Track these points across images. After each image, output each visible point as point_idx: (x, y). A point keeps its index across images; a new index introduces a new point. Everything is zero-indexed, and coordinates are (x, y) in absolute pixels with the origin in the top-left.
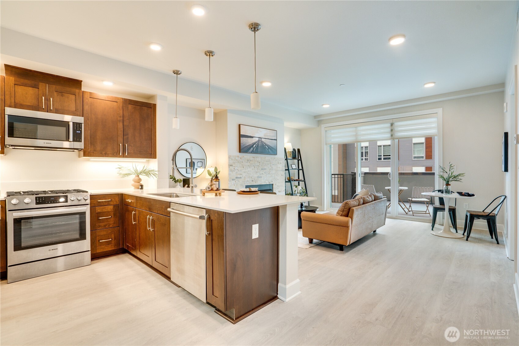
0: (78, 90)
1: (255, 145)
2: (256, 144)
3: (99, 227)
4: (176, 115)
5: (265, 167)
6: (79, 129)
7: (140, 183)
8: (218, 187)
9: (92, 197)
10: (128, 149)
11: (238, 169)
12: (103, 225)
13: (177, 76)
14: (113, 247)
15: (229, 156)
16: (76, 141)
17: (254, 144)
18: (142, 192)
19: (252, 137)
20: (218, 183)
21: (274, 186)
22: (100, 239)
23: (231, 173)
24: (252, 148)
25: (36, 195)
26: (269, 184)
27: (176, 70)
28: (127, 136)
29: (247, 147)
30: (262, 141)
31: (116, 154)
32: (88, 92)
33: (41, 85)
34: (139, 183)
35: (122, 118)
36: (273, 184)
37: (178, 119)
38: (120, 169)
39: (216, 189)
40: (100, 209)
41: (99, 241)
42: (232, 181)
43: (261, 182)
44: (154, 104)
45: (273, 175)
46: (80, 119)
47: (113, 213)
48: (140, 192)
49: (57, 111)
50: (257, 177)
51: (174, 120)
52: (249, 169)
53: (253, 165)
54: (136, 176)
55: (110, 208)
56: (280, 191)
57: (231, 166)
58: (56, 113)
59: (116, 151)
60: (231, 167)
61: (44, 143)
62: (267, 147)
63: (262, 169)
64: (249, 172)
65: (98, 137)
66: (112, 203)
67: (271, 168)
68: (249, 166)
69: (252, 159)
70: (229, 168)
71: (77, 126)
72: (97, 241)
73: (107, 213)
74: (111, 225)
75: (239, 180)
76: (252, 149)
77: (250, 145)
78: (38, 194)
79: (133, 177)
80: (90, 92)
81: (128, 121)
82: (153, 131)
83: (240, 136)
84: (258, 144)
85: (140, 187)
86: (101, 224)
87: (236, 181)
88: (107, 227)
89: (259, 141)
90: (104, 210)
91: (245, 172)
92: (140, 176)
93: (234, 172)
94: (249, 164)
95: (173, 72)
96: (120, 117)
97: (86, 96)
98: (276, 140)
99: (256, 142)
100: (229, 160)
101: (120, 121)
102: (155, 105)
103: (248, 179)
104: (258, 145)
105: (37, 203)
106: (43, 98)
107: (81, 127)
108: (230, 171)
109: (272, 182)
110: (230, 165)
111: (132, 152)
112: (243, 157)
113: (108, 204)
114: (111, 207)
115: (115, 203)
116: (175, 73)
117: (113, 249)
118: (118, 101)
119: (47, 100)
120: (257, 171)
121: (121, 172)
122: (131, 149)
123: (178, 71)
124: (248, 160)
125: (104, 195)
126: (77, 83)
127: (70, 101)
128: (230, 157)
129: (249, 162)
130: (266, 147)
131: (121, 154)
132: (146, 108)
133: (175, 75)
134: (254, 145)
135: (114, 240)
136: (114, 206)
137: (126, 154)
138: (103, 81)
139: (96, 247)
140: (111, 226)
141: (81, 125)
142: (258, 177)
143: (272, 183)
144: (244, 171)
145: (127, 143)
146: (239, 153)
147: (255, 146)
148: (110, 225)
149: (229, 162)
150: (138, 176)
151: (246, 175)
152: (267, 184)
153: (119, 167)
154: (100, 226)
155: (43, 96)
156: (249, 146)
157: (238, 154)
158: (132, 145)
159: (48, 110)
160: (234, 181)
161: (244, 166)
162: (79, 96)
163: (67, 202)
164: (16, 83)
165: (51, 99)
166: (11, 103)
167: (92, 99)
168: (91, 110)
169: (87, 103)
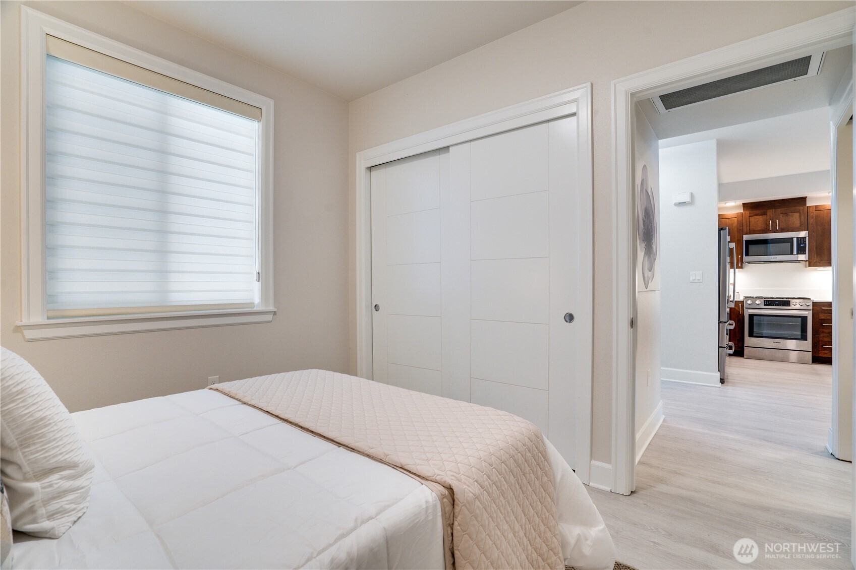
3: (823, 333)
9: (815, 304)
12: (827, 332)
22: (823, 344)
25: (764, 299)
32: (812, 206)
33: (769, 211)
40: (824, 315)
49: (784, 230)
58: (781, 232)
61: (772, 257)
71: (801, 240)
72: (821, 345)
78: (767, 298)
80: (814, 206)
86: (824, 330)
97: (811, 210)
105: (765, 305)
119: (774, 222)
125: (829, 303)
126: (803, 200)
127: (795, 218)
139: (819, 350)
155: (770, 220)
159: (775, 231)
162: (803, 211)
163: (790, 306)
164: (751, 215)
165: (777, 221)
166: (747, 231)
167: (818, 211)
168: (817, 222)
169: (812, 216)
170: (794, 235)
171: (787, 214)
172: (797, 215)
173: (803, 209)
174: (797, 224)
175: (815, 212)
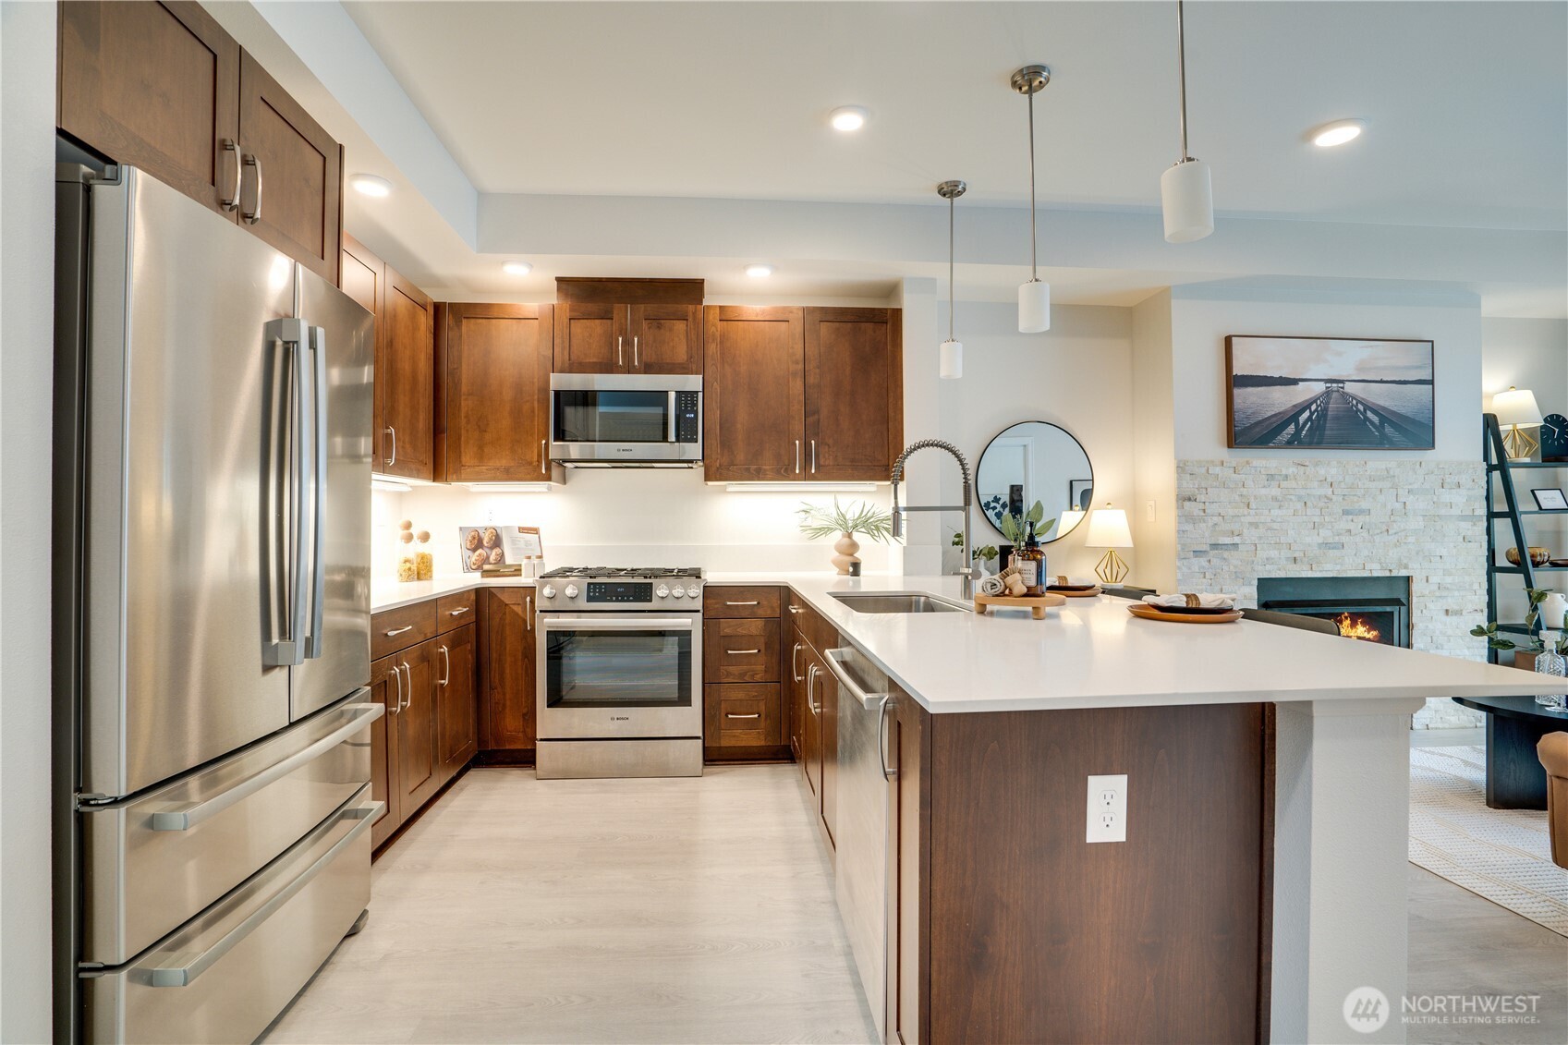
0: (693, 306)
1: (1307, 414)
2: (1314, 407)
3: (727, 676)
4: (951, 333)
5: (1364, 505)
6: (692, 408)
7: (855, 555)
8: (1033, 583)
9: (709, 591)
10: (817, 456)
11: (1220, 511)
12: (736, 673)
13: (952, 201)
14: (762, 737)
15: (1179, 462)
16: (686, 440)
17: (1305, 406)
18: (858, 584)
19: (1294, 382)
20: (1032, 566)
21: (1415, 587)
22: (730, 710)
23: (1189, 527)
24: (1293, 426)
25: (591, 577)
26: (1388, 574)
27: (947, 183)
28: (816, 417)
29: (1265, 424)
30: (1344, 395)
31: (786, 470)
32: (716, 306)
33: (618, 309)
34: (852, 555)
35: (801, 366)
36: (1408, 579)
37: (959, 346)
38: (808, 515)
39: (1026, 590)
40: (729, 627)
41: (727, 715)
42: (1195, 561)
43: (1338, 567)
44: (893, 309)
45: (1411, 539)
46: (693, 382)
47: (763, 640)
48: (851, 583)
49: (648, 368)
50: (1320, 545)
51: (945, 348)
52: (1275, 512)
53: (1300, 498)
54: (844, 536)
55: (754, 627)
56: (1456, 607)
57: (1190, 499)
58: (645, 373)
59: (786, 463)
60: (1187, 504)
61: (619, 450)
62: (1375, 419)
63: (1346, 512)
64: (1275, 526)
65: (739, 426)
66: (760, 612)
67: (1398, 506)
68: (1275, 499)
69: (1291, 470)
70: (1180, 507)
71: (686, 398)
72: (723, 715)
73: (749, 641)
74: (758, 676)
75: (1226, 554)
76: (1291, 428)
77: (1280, 413)
78: (595, 577)
79: (837, 536)
80: (720, 307)
81: (817, 371)
82: (891, 394)
83: (1233, 382)
84: (1325, 410)
85: (851, 569)
86: (731, 669)
87: (1214, 561)
88: (747, 678)
89: (1328, 393)
90: (741, 631)
91: (1256, 525)
92: (857, 536)
93: (1202, 525)
94: (1275, 491)
95: (939, 192)
96: (797, 363)
97: (713, 317)
98: (1432, 382)
99: (1316, 401)
100: (1179, 479)
101: (795, 374)
102: (897, 313)
103: (1273, 553)
104: (1323, 414)
105: (590, 599)
106: (620, 339)
107: (697, 401)
108: (1185, 518)
109: (1406, 567)
110: (1184, 498)
111: (831, 463)
112: (1248, 463)
113: (751, 614)
114: (760, 623)
115: (769, 613)
116: (944, 195)
117: (763, 743)
118: (790, 317)
119: (627, 343)
120: (1316, 519)
121: (809, 522)
122: (827, 455)
123: (956, 184)
124: (1271, 477)
125: (742, 589)
126: (691, 289)
127: (677, 338)
128: (1181, 468)
129: (1274, 483)
130: (1367, 419)
131: (797, 471)
132: (870, 326)
133: (947, 201)
134: (1303, 411)
135: (766, 719)
136: (768, 619)
137: (813, 471)
138: (745, 267)
139: (720, 729)
140: (758, 678)
141: (697, 397)
142: (1326, 545)
143: (1404, 573)
144: (1250, 519)
145: (816, 435)
146: (1226, 449)
147: (1309, 418)
148: (757, 674)
149: (1179, 487)
150: (850, 536)
151: (1260, 538)
152: (1375, 574)
153: (805, 507)
154: (729, 674)
155: (621, 334)
156: (1275, 419)
157: (1224, 453)
158: (831, 442)
159: (629, 369)
160: (1203, 561)
161: (1252, 500)
162: (694, 318)
163: (650, 601)
164: (574, 315)
165: (636, 339)
166: (563, 362)
167: (725, 322)
168: (723, 354)
169: (713, 335)
170: (670, 383)
171: (656, 321)
172: (680, 326)
173: (694, 313)
174: (681, 354)
175: (719, 323)
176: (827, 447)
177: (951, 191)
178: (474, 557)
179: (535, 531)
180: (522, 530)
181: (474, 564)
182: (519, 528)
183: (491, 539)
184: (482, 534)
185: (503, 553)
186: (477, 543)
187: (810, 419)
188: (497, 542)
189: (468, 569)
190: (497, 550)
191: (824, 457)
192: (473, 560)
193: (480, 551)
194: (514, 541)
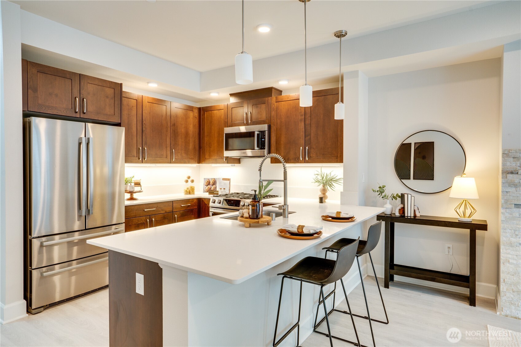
0: (267, 98)
6: (264, 137)
10: (308, 153)
13: (341, 39)
16: (261, 149)
27: (338, 31)
28: (309, 137)
31: (298, 159)
33: (245, 103)
44: (341, 87)
46: (264, 127)
49: (253, 123)
59: (298, 156)
70: (504, 178)
71: (262, 134)
81: (310, 118)
82: (339, 125)
95: (335, 36)
96: (302, 116)
101: (301, 120)
102: (343, 89)
111: (314, 156)
119: (247, 114)
123: (342, 32)
127: (263, 111)
131: (301, 159)
133: (339, 40)
137: (307, 159)
138: (278, 81)
141: (265, 133)
145: (308, 145)
149: (504, 165)
158: (314, 147)
166: (230, 123)
167: (278, 103)
168: (277, 115)
169: (274, 108)
170: (257, 128)
171: (256, 105)
172: (264, 106)
173: (267, 101)
174: (263, 117)
175: (275, 103)
176: (313, 149)
177: (340, 35)
178: (207, 188)
179: (229, 180)
180: (224, 179)
181: (206, 190)
182: (223, 179)
183: (213, 182)
184: (210, 181)
185: (216, 187)
186: (208, 183)
187: (307, 138)
188: (214, 183)
189: (204, 192)
190: (214, 186)
191: (312, 153)
192: (206, 189)
193: (209, 186)
194: (220, 183)
